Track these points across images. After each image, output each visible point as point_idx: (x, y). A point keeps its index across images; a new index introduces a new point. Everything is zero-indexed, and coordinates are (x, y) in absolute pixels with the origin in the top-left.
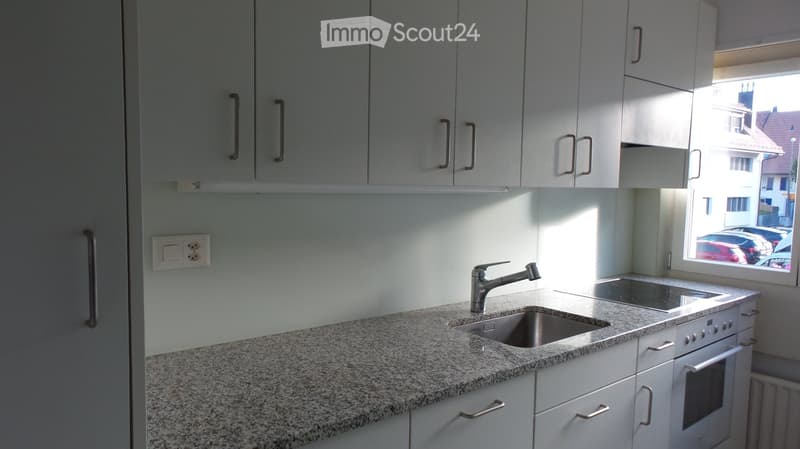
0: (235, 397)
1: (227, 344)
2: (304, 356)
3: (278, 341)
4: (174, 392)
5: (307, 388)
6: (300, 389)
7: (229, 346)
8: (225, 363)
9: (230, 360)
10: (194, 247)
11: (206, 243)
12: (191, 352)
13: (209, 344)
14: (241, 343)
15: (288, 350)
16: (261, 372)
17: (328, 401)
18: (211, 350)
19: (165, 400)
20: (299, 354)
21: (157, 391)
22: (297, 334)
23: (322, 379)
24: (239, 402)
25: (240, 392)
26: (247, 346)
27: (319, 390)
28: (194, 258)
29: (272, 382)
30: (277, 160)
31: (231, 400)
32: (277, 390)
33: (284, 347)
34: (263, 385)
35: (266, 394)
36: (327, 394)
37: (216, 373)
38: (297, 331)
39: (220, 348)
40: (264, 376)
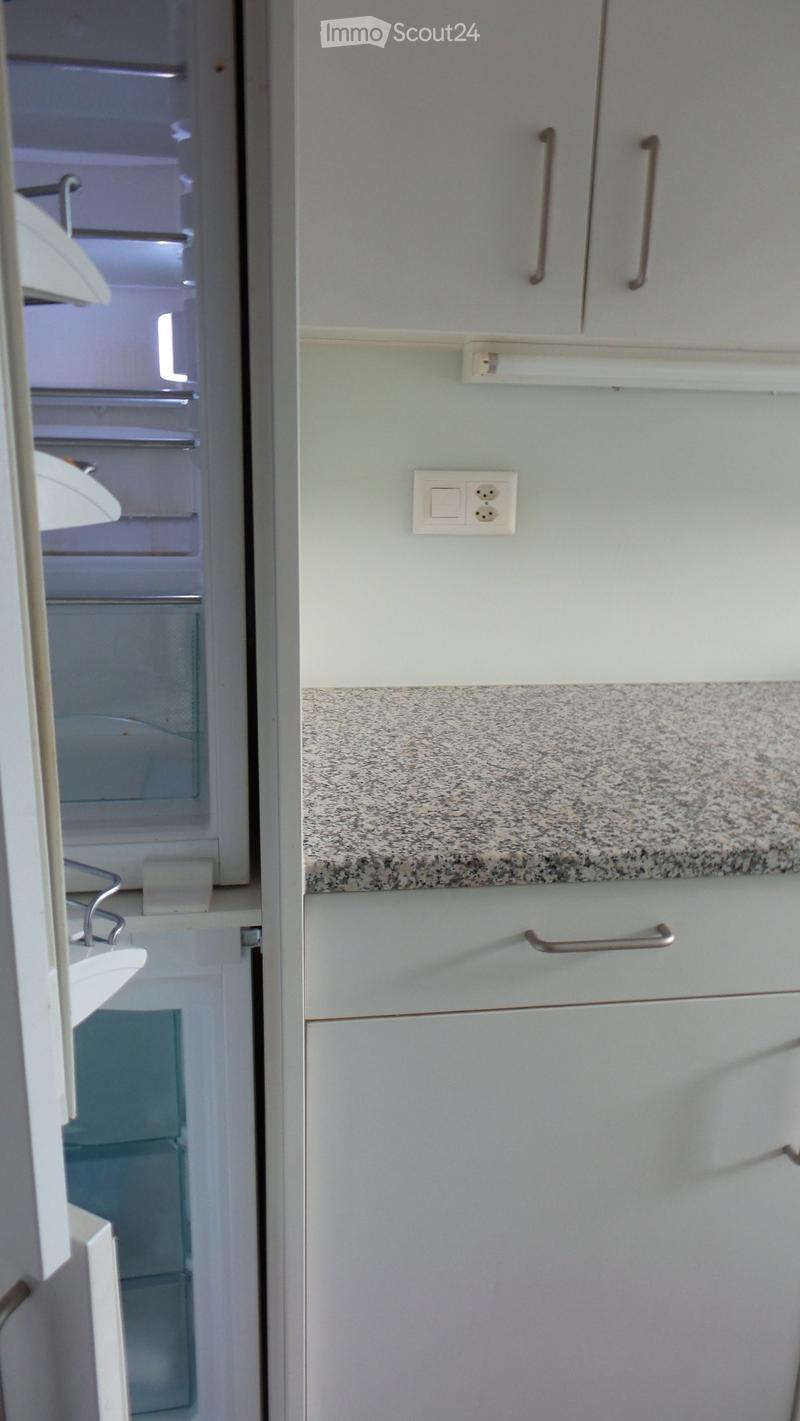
0: (508, 770)
1: (537, 686)
2: (671, 727)
3: (631, 696)
4: (412, 744)
5: (651, 780)
6: (637, 779)
7: (537, 691)
8: (517, 715)
9: (528, 713)
10: (487, 494)
11: (509, 488)
12: (468, 690)
13: (502, 682)
14: (561, 689)
15: (646, 712)
16: (574, 740)
17: (684, 810)
18: (503, 694)
19: (392, 754)
20: (663, 721)
21: (387, 739)
22: (676, 688)
23: (690, 771)
24: (512, 779)
25: (523, 764)
26: (570, 695)
27: (675, 789)
28: (487, 516)
29: (588, 759)
30: (634, 285)
31: (500, 774)
32: (593, 772)
33: (639, 706)
34: (568, 760)
35: (567, 775)
36: (689, 799)
37: (494, 728)
38: (674, 685)
39: (521, 690)
40: (579, 746)
